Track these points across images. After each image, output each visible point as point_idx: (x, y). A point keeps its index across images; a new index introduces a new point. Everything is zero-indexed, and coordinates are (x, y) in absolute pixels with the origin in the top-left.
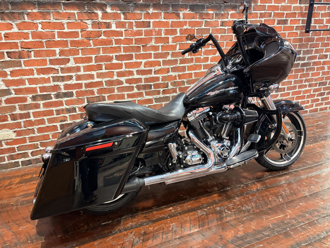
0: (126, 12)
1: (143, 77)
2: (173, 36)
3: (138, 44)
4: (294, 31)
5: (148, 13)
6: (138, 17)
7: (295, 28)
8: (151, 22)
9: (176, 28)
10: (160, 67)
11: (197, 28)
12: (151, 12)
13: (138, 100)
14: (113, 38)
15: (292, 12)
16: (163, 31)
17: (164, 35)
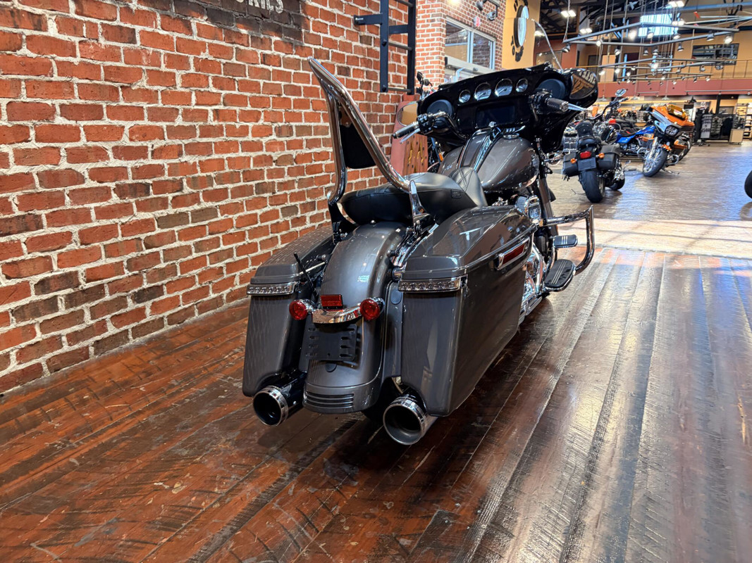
1: (130, 164)
2: (183, 72)
3: (112, 81)
4: (359, 90)
5: (128, 9)
6: (107, 12)
7: (359, 84)
8: (137, 31)
9: (187, 55)
10: (162, 143)
11: (224, 61)
12: (134, 8)
13: (123, 224)
14: (53, 58)
15: (353, 55)
16: (162, 56)
17: (166, 66)
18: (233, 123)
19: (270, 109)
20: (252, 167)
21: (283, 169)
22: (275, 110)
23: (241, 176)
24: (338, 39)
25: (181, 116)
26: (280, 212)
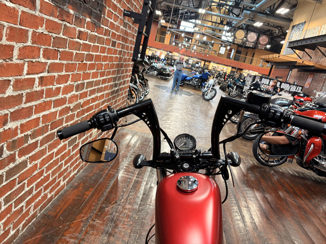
2: (21, 45)
4: (117, 55)
9: (27, 29)
11: (54, 35)
15: (119, 34)
16: (5, 29)
18: (51, 87)
19: (76, 72)
20: (58, 118)
21: (75, 114)
22: (78, 73)
23: (49, 127)
24: (116, 23)
25: (11, 87)
26: (67, 144)
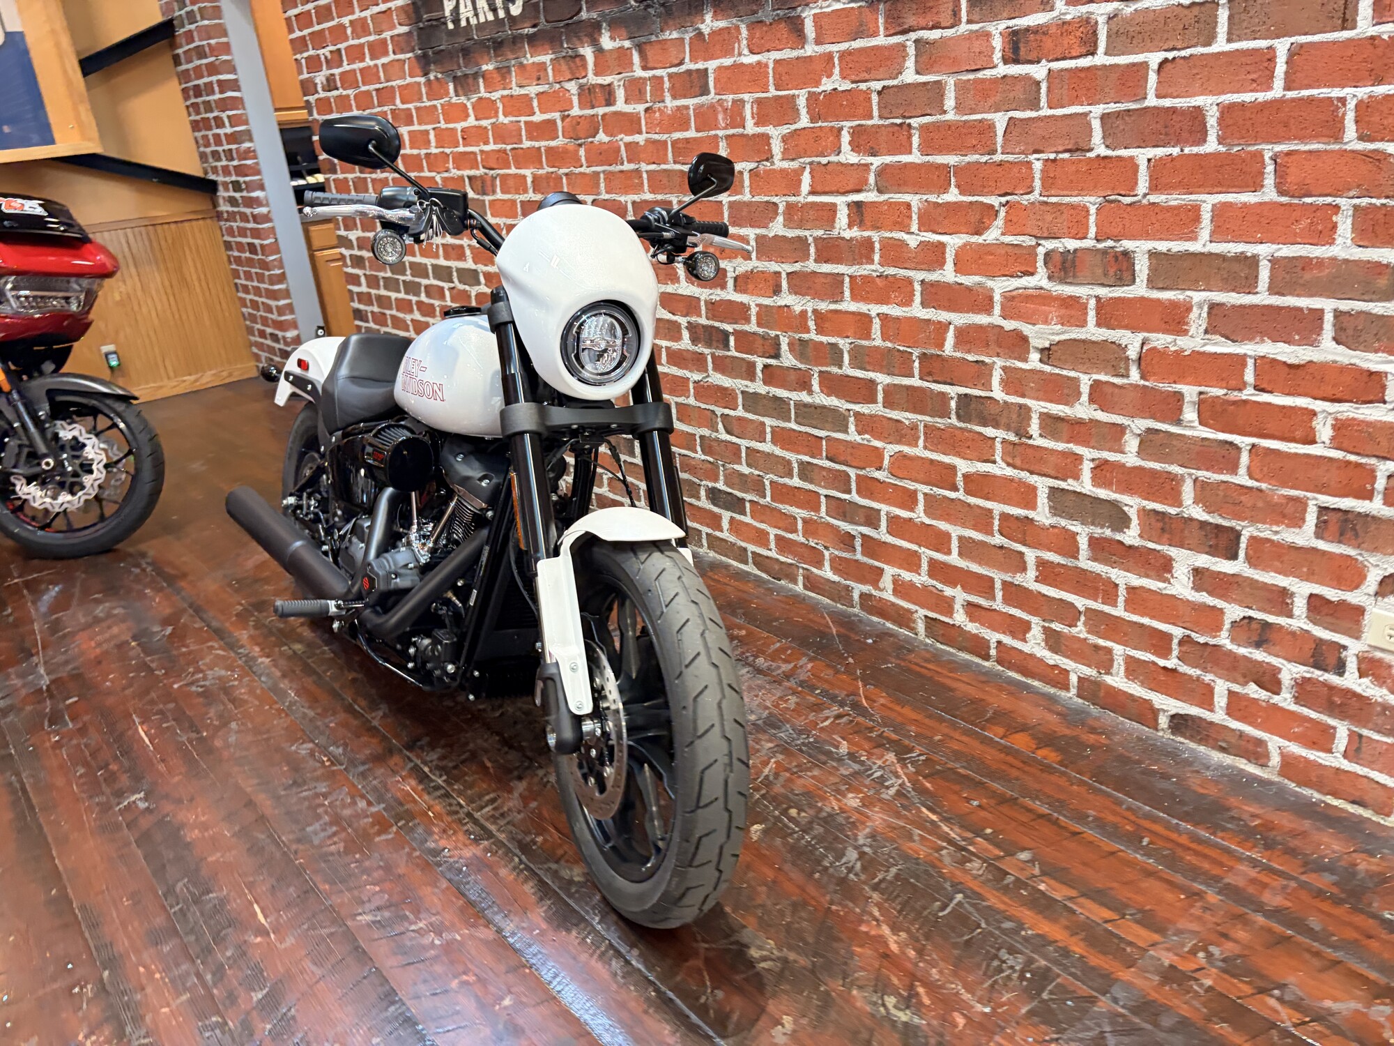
0: (643, 39)
1: (704, 294)
2: (785, 129)
5: (700, 34)
6: (673, 53)
8: (710, 71)
9: (791, 92)
10: (748, 266)
11: (878, 85)
12: (708, 29)
13: (696, 382)
16: (748, 107)
17: (757, 124)
19: (1031, 197)
20: (949, 348)
21: (1074, 379)
22: (1053, 200)
23: (916, 364)
25: (780, 219)
